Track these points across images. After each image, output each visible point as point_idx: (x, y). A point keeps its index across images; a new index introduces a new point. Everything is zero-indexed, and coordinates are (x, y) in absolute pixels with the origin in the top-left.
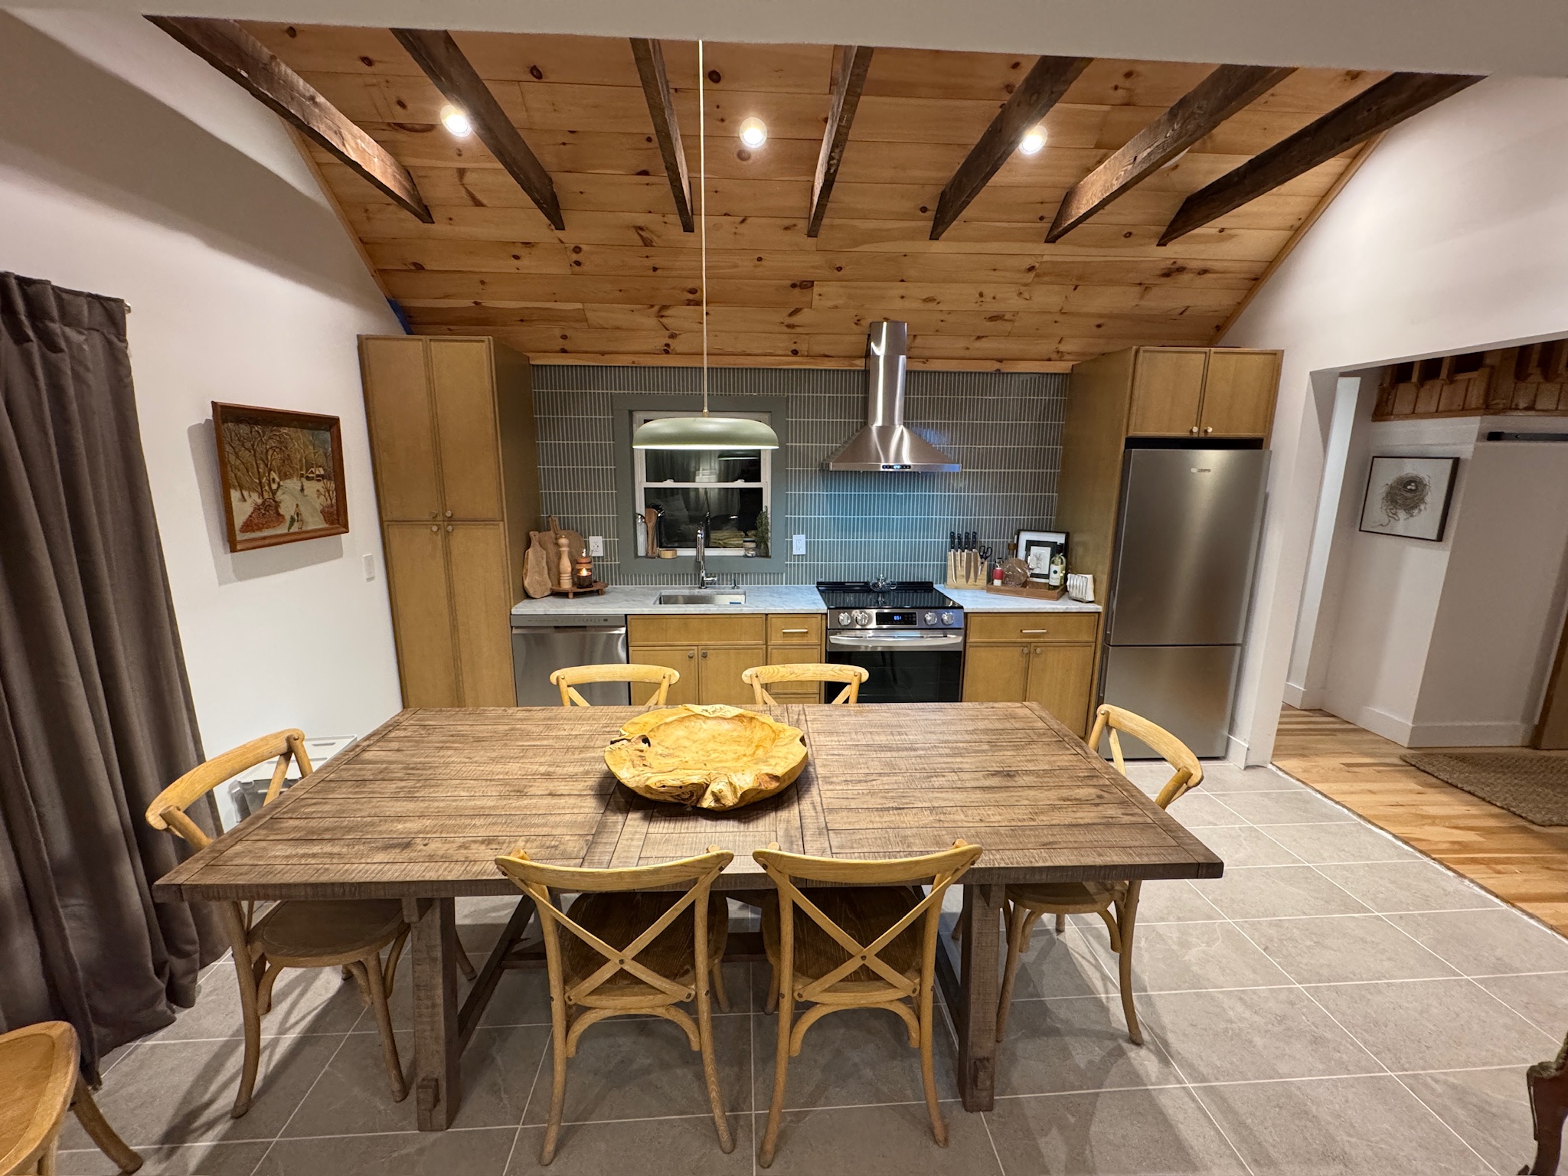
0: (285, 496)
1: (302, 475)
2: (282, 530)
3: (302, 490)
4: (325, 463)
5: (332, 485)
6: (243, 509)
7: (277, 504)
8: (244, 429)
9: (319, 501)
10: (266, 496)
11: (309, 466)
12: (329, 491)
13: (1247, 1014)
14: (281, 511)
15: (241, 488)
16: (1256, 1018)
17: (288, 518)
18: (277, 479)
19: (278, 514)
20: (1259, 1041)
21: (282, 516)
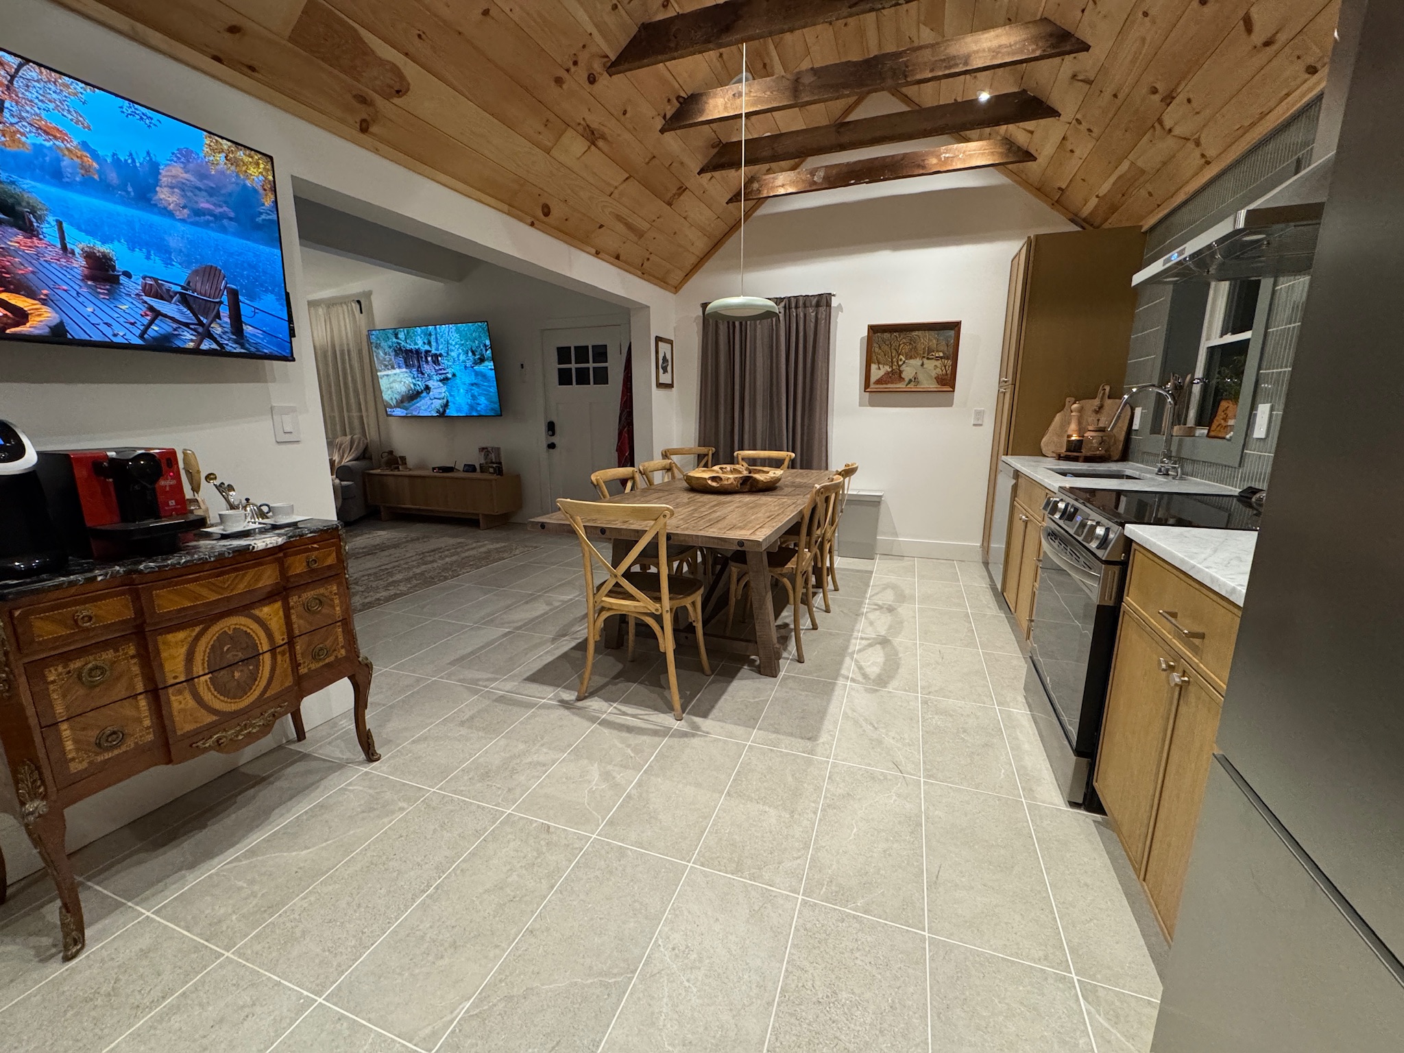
0: (908, 368)
1: (924, 357)
2: (901, 386)
3: (922, 365)
4: (946, 349)
5: (950, 362)
6: (877, 372)
7: (901, 372)
8: (886, 335)
9: (935, 372)
10: (894, 367)
11: (930, 351)
12: (945, 367)
13: (535, 758)
14: (903, 376)
15: (879, 363)
16: (529, 760)
17: (907, 380)
18: (904, 359)
19: (900, 376)
20: (522, 746)
21: (903, 379)
